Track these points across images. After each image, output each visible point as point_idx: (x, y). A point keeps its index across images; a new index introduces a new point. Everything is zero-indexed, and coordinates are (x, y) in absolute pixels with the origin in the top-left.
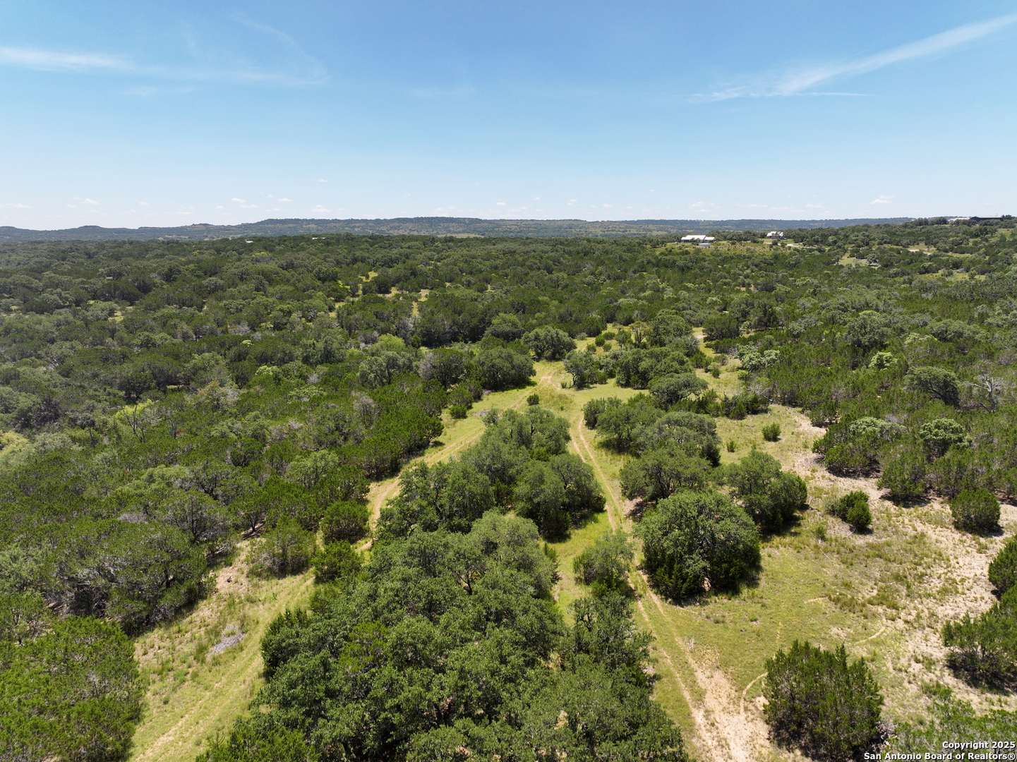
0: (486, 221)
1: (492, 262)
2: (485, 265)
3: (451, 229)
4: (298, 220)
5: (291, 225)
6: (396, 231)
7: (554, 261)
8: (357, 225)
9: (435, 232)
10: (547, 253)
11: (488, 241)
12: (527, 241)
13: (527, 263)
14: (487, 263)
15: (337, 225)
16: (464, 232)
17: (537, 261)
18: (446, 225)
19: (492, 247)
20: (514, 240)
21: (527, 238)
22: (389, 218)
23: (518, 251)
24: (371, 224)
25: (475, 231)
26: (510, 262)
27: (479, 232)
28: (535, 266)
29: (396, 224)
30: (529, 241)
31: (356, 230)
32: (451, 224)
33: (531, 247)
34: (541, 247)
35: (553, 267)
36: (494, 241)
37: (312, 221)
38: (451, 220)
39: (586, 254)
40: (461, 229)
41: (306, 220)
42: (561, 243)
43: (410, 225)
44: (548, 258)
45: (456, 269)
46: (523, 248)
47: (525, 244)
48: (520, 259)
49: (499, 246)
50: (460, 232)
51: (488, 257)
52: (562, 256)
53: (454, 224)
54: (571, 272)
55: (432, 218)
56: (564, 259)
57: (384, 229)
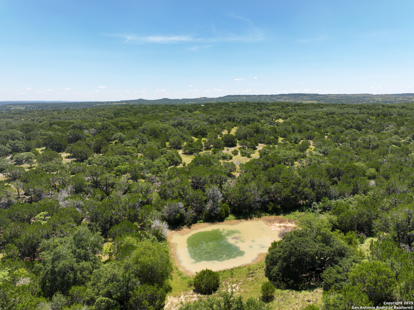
0: (321, 95)
1: (318, 122)
2: (312, 125)
3: (304, 99)
4: (240, 95)
5: (236, 98)
6: (279, 100)
7: (363, 121)
8: (263, 97)
9: (297, 100)
10: (356, 114)
11: (318, 106)
12: (342, 106)
13: (343, 123)
14: (314, 122)
15: (254, 97)
16: (310, 100)
17: (350, 121)
18: (302, 97)
19: (320, 110)
20: (334, 105)
21: (343, 104)
22: (277, 94)
23: (336, 113)
24: (269, 97)
25: (315, 100)
26: (330, 122)
27: (317, 100)
28: (348, 125)
29: (279, 97)
30: (344, 106)
31: (262, 99)
32: (304, 97)
33: (346, 110)
34: (352, 111)
35: (363, 126)
36: (322, 106)
37: (245, 95)
38: (305, 95)
39: (385, 115)
40: (309, 99)
41: (243, 95)
42: (365, 108)
43: (286, 97)
44: (358, 119)
45: (290, 128)
46: (340, 111)
47: (341, 108)
48: (338, 119)
49: (325, 109)
50: (308, 100)
51: (316, 118)
52: (368, 117)
53: (306, 96)
54: (376, 130)
55: (296, 94)
56: (370, 119)
57: (274, 99)
